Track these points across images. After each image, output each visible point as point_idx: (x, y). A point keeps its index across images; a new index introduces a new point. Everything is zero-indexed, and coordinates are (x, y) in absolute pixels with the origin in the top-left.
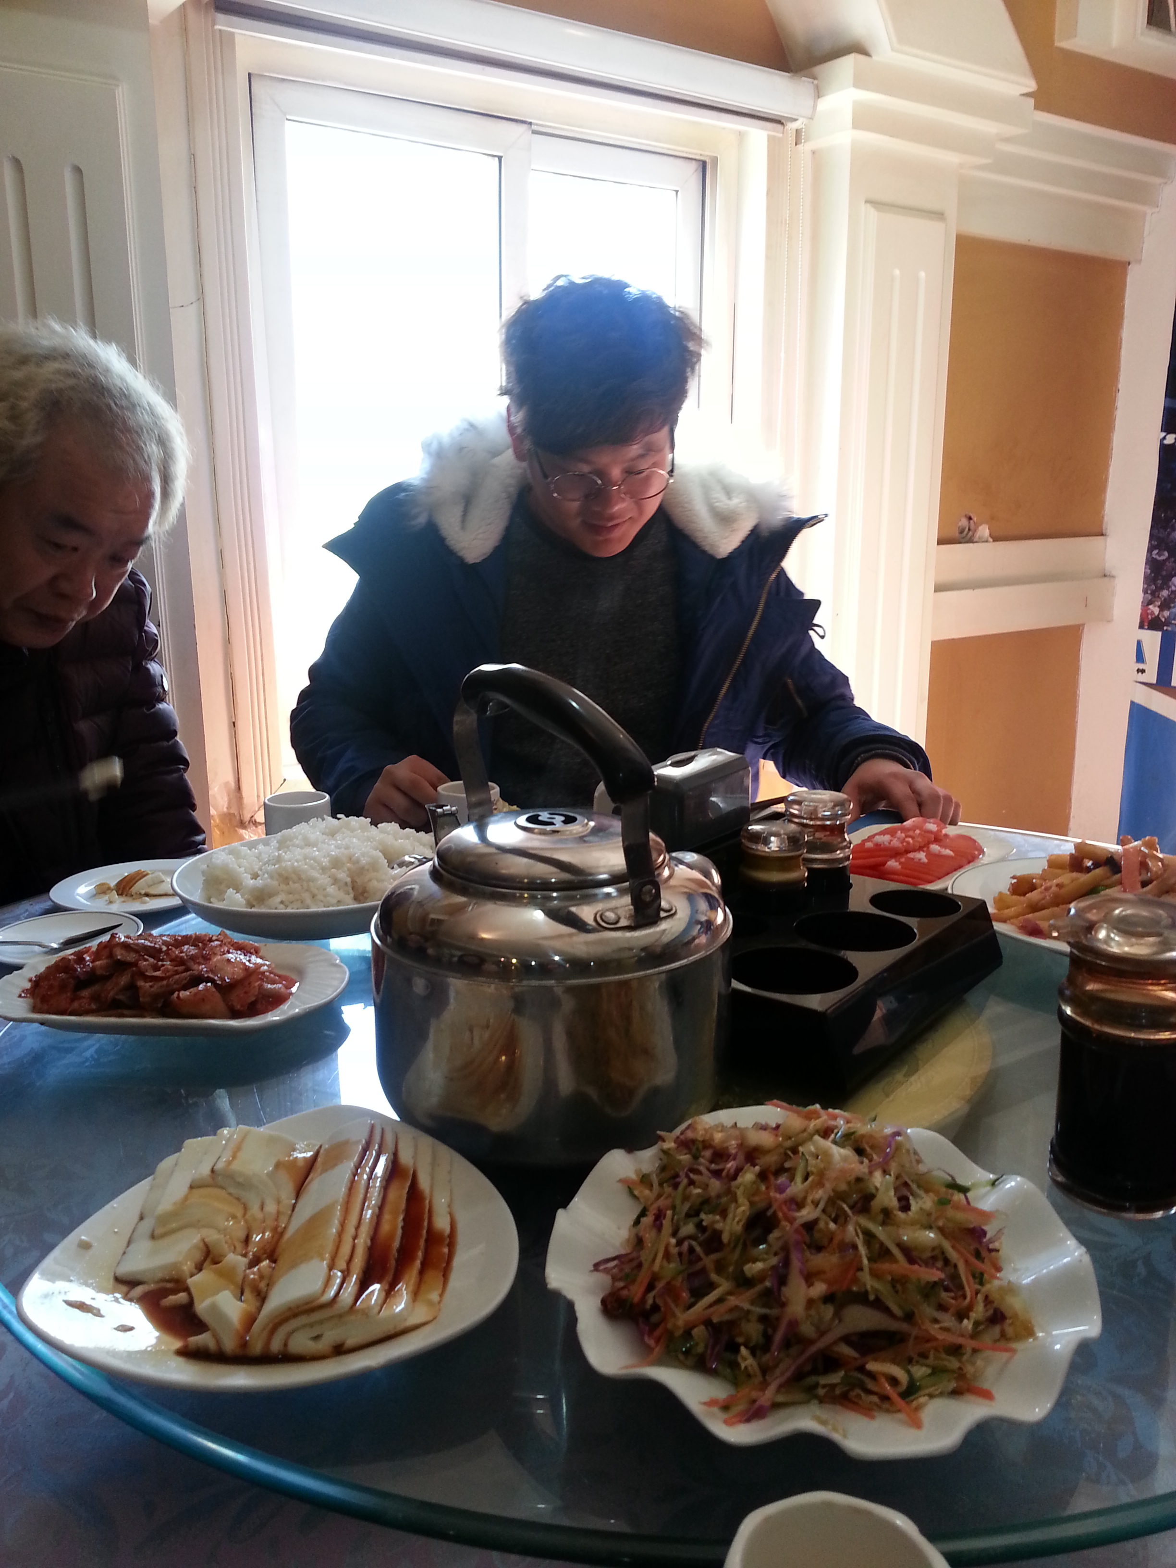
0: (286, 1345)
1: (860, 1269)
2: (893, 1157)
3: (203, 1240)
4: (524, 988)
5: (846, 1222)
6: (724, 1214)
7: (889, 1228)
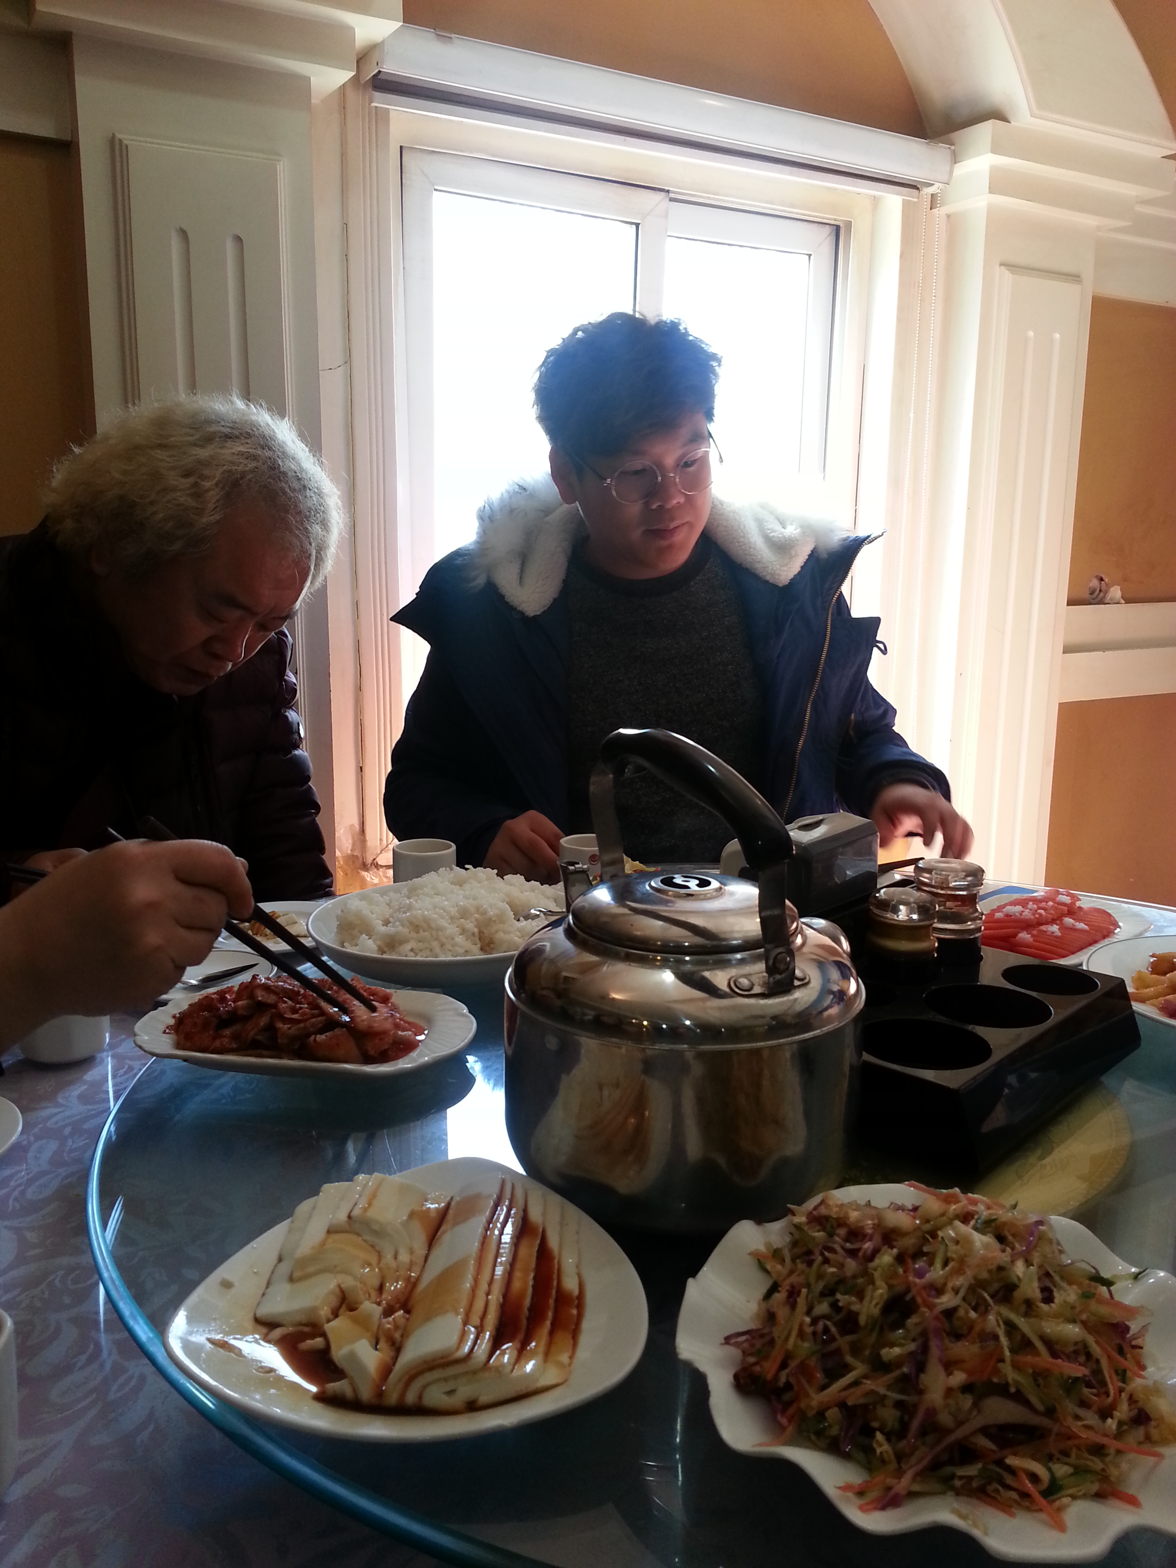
0: (420, 1397)
1: (1002, 1360)
2: (1035, 1247)
3: (339, 1286)
4: (657, 1052)
5: (986, 1311)
6: (860, 1295)
7: (1032, 1320)
